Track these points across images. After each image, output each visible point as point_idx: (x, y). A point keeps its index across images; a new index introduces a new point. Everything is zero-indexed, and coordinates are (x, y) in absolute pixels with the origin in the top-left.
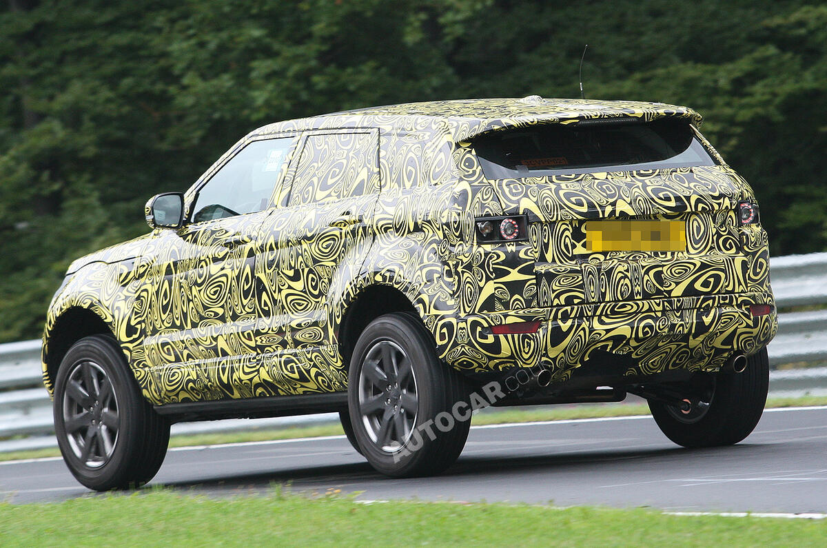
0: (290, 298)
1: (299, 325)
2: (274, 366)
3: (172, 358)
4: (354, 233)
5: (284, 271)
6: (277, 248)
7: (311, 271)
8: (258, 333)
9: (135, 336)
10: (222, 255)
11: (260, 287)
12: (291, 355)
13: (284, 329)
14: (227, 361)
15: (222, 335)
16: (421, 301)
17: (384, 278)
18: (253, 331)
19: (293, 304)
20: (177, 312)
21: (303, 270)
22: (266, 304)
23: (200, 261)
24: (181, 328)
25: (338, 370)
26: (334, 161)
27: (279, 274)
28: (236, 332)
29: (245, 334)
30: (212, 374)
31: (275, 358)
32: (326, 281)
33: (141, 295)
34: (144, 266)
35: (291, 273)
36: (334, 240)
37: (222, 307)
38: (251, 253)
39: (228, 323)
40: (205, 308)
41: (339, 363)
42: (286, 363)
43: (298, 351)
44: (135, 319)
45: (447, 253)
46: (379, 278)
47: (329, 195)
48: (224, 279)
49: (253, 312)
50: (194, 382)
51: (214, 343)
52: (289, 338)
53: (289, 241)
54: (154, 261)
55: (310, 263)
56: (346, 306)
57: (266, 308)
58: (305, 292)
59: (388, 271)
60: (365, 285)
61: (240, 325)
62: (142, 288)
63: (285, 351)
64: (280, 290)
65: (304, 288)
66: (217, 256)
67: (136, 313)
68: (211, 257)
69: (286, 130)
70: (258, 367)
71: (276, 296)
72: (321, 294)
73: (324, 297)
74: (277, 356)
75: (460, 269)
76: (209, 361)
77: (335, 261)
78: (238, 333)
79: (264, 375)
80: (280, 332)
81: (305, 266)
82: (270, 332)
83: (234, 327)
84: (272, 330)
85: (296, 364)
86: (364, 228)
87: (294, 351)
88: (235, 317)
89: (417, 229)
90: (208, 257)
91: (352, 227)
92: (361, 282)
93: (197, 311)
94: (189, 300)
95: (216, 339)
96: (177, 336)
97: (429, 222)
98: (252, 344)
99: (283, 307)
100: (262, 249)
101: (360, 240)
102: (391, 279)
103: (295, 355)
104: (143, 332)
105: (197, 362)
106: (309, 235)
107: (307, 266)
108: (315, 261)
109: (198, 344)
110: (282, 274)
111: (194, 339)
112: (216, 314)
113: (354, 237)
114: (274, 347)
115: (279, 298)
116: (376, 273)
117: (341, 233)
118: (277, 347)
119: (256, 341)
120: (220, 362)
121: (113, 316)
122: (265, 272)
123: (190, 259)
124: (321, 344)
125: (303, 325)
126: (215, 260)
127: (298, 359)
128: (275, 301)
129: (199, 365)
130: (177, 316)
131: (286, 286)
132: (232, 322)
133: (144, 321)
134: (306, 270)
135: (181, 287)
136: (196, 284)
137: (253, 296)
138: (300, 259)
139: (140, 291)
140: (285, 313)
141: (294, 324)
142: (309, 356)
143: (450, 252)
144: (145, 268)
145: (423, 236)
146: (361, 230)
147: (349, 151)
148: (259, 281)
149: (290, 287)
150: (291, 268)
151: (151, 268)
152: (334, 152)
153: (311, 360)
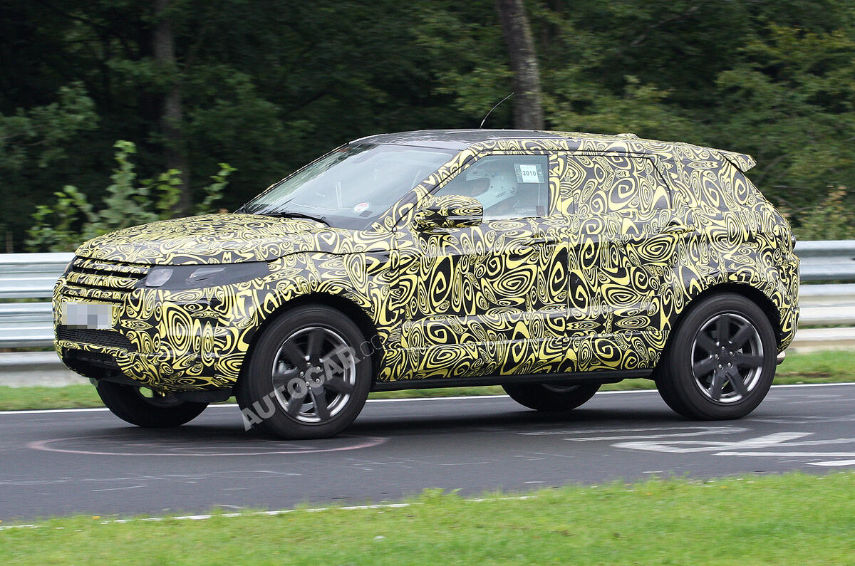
0: (610, 292)
1: (625, 314)
2: (586, 347)
3: (444, 340)
4: (687, 240)
5: (606, 269)
6: (596, 249)
7: (638, 270)
8: (572, 319)
9: (393, 321)
10: (524, 252)
11: (575, 282)
12: (607, 338)
13: (605, 317)
14: (523, 344)
15: (523, 321)
16: (776, 297)
17: (740, 278)
18: (565, 318)
19: (615, 297)
20: (459, 300)
21: (629, 269)
22: (581, 295)
23: (493, 256)
24: (462, 314)
25: (657, 351)
26: (616, 179)
27: (599, 271)
28: (542, 319)
29: (555, 321)
30: (501, 354)
31: (587, 342)
32: (657, 278)
33: (401, 283)
34: (406, 258)
35: (615, 270)
36: (665, 245)
37: (524, 297)
38: (564, 252)
39: (530, 311)
40: (498, 297)
41: (663, 346)
42: (601, 345)
43: (615, 336)
44: (393, 305)
45: (781, 259)
46: (733, 278)
47: (627, 207)
48: (528, 274)
49: (565, 302)
50: (471, 361)
51: (511, 328)
52: (609, 324)
53: (611, 244)
54: (422, 254)
55: (638, 264)
56: (691, 299)
57: (582, 299)
58: (631, 287)
59: (743, 272)
60: (717, 283)
61: (548, 313)
62: (401, 278)
63: (599, 335)
64: (600, 285)
65: (630, 283)
66: (517, 252)
67: (393, 300)
68: (509, 254)
69: (532, 148)
70: (564, 349)
71: (594, 289)
72: (649, 288)
73: (653, 291)
74: (589, 339)
75: (791, 272)
76: (497, 343)
77: (667, 262)
78: (546, 320)
79: (571, 355)
80: (601, 319)
81: (631, 266)
82: (588, 319)
83: (539, 315)
84: (591, 318)
85: (613, 346)
86: (699, 237)
87: (610, 335)
88: (538, 306)
89: (752, 239)
90: (504, 253)
91: (685, 235)
92: (711, 281)
93: (488, 301)
94: (476, 291)
95: (514, 325)
96: (456, 321)
97: (763, 234)
98: (561, 329)
99: (602, 299)
100: (577, 249)
101: (693, 246)
102: (747, 278)
103: (612, 338)
104: (402, 317)
105: (479, 343)
106: (636, 240)
107: (634, 265)
108: (643, 261)
109: (486, 328)
110: (602, 271)
111: (483, 324)
112: (513, 303)
113: (686, 243)
114: (586, 332)
115: (599, 290)
116: (730, 274)
117: (674, 240)
118: (589, 333)
119: (567, 326)
120: (512, 344)
121: (372, 302)
122: (581, 268)
123: (478, 254)
124: (644, 329)
125: (628, 313)
126: (514, 257)
127: (615, 342)
128: (593, 294)
129: (483, 347)
130: (457, 304)
131: (609, 281)
132: (534, 311)
133: (404, 307)
134: (633, 269)
135: (463, 279)
136: (486, 276)
137: (566, 288)
138: (625, 259)
139: (397, 280)
140: (604, 304)
141: (618, 313)
142: (628, 340)
143: (783, 259)
144: (409, 260)
145: (757, 245)
146: (695, 238)
147: (631, 171)
148: (574, 275)
149: (612, 282)
150: (614, 266)
151: (419, 260)
152: (612, 170)
153: (630, 343)
